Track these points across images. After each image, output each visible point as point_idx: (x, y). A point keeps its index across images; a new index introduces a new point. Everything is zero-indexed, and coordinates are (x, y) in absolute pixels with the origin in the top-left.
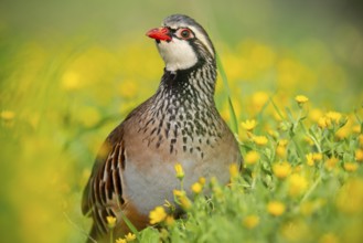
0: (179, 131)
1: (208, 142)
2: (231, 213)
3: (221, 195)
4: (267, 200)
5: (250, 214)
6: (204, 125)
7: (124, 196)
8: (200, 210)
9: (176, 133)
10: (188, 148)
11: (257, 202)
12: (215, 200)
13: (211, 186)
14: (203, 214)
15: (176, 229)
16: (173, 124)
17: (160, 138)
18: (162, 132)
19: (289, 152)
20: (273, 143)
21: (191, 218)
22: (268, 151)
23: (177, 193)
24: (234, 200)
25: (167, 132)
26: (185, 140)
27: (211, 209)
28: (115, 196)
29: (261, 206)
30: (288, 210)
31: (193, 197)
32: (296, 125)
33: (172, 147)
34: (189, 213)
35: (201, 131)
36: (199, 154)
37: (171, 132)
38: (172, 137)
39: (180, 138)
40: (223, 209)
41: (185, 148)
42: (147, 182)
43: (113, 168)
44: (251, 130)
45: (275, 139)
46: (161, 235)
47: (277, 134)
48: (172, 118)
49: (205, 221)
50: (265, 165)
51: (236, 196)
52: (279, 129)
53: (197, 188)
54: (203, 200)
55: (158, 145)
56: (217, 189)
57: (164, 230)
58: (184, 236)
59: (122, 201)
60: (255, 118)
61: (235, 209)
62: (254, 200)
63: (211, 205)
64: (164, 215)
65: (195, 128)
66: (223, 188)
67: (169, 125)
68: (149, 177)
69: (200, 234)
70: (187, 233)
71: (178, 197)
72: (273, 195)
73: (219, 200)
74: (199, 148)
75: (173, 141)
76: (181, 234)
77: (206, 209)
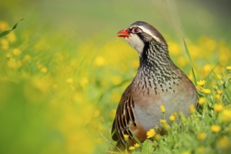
0: (156, 82)
1: (174, 83)
2: (191, 132)
3: (185, 122)
4: (211, 125)
5: (201, 132)
6: (168, 75)
7: (136, 122)
8: (174, 130)
9: (155, 84)
10: (165, 89)
11: (206, 125)
12: (182, 124)
13: (180, 117)
14: (176, 132)
15: (162, 141)
16: (151, 80)
17: (148, 89)
18: (148, 86)
19: (223, 97)
20: (214, 93)
21: (169, 135)
22: (212, 97)
23: (162, 121)
24: (193, 125)
25: (150, 85)
26: (161, 86)
27: (181, 129)
28: (131, 122)
29: (208, 127)
30: (222, 129)
31: (170, 123)
32: (227, 82)
33: (156, 92)
34: (169, 132)
35: (168, 79)
36: (172, 91)
37: (153, 85)
38: (153, 86)
39: (158, 86)
40: (187, 130)
41: (163, 90)
42: (148, 114)
43: (128, 107)
44: (202, 86)
45: (216, 90)
46: (153, 144)
47: (217, 88)
48: (149, 78)
49: (177, 136)
50: (210, 105)
51: (194, 122)
52: (217, 85)
53: (172, 118)
54: (176, 125)
55: (148, 93)
56: (183, 118)
57: (155, 142)
58: (166, 144)
59: (135, 125)
60: (205, 79)
61: (194, 129)
62: (204, 124)
63: (181, 127)
64: (155, 133)
65: (164, 79)
66: (187, 118)
67: (150, 82)
68: (148, 111)
69: (174, 143)
70: (168, 143)
71: (162, 123)
72: (214, 121)
73: (185, 125)
74: (170, 88)
75: (156, 88)
76: (164, 143)
77: (178, 130)
